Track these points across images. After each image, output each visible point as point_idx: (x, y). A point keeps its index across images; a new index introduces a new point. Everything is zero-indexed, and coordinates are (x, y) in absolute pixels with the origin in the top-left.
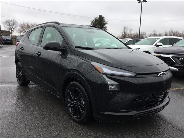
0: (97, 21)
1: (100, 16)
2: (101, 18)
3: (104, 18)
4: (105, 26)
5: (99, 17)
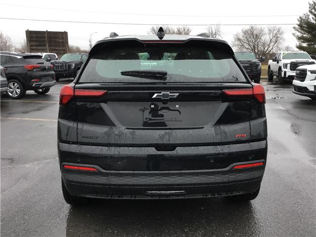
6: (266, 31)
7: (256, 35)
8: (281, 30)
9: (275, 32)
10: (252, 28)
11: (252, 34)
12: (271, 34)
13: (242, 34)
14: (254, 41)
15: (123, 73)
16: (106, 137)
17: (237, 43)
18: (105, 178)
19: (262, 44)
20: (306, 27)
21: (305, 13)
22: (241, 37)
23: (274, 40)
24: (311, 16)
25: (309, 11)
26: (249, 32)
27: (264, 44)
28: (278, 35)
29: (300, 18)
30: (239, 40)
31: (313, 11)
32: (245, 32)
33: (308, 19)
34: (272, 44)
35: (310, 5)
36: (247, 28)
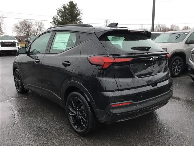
0: (67, 10)
1: (71, 3)
2: (72, 6)
3: (76, 5)
4: (78, 17)
5: (69, 4)
6: (34, 23)
7: (28, 26)
8: (43, 23)
9: (39, 24)
10: (25, 20)
11: (26, 24)
12: (37, 25)
13: (19, 24)
14: (27, 29)
15: (133, 48)
16: (133, 84)
17: (16, 29)
18: (136, 106)
19: (32, 31)
20: (57, 23)
21: (55, 15)
22: (19, 26)
23: (39, 29)
24: (59, 17)
25: (57, 14)
26: (24, 23)
27: (34, 31)
28: (42, 26)
29: (53, 17)
30: (18, 28)
31: (59, 14)
32: (21, 23)
33: (57, 18)
34: (39, 31)
35: (57, 11)
36: (22, 20)
